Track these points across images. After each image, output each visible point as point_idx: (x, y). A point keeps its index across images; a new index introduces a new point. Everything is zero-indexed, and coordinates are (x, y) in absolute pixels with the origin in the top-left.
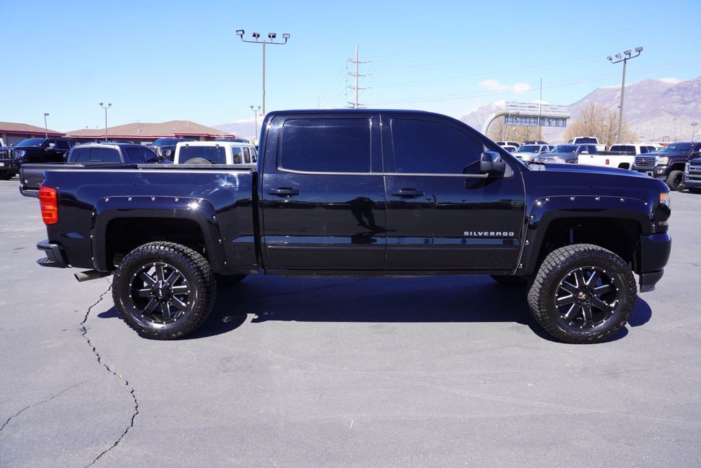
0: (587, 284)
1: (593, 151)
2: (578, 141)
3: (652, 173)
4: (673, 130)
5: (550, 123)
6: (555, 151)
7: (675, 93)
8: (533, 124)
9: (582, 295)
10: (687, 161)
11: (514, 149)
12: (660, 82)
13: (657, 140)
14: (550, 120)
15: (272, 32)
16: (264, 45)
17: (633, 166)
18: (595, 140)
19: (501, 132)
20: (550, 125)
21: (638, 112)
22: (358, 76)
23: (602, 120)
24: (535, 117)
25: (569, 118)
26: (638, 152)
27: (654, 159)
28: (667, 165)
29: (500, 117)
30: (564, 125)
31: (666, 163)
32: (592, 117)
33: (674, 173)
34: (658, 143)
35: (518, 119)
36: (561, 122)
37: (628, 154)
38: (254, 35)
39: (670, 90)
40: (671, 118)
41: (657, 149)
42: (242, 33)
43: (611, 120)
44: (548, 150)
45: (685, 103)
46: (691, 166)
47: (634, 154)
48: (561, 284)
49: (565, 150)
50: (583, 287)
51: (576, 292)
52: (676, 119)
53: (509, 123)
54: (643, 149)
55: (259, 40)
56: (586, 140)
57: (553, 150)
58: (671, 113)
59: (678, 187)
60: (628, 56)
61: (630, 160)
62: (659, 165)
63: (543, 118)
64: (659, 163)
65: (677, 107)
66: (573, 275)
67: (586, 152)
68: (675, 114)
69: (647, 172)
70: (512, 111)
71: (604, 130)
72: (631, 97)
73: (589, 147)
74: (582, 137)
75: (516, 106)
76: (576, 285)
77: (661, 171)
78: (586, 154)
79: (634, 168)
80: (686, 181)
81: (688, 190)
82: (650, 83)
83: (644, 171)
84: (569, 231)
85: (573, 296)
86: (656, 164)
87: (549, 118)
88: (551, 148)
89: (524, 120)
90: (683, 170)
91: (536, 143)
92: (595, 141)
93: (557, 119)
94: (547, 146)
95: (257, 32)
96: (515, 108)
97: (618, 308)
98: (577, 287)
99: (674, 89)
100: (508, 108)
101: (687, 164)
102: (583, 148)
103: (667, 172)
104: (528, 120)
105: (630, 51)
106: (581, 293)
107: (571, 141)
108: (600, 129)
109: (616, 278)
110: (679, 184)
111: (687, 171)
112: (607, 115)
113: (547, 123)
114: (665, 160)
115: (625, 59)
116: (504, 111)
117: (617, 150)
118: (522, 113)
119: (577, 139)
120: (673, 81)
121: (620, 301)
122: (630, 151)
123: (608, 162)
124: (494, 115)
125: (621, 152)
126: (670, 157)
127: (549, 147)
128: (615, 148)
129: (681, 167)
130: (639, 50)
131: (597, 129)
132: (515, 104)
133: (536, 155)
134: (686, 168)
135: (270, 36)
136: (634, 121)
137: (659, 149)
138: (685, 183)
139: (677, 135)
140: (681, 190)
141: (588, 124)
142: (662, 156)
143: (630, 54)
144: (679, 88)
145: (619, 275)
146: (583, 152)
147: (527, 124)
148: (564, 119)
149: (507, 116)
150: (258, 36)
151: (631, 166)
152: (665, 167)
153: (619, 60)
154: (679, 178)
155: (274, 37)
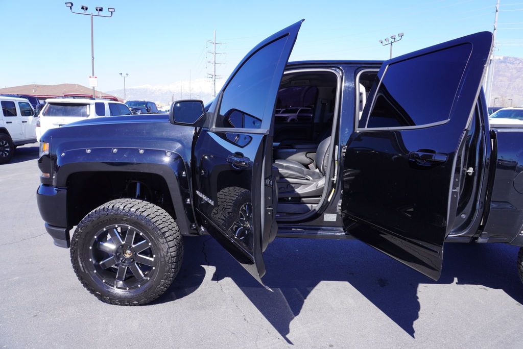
15: (100, 6)
16: (92, 17)
38: (83, 8)
42: (70, 5)
55: (87, 12)
60: (393, 40)
95: (85, 5)
105: (395, 36)
115: (392, 42)
130: (401, 36)
135: (97, 10)
143: (395, 39)
150: (87, 9)
153: (387, 43)
155: (101, 10)
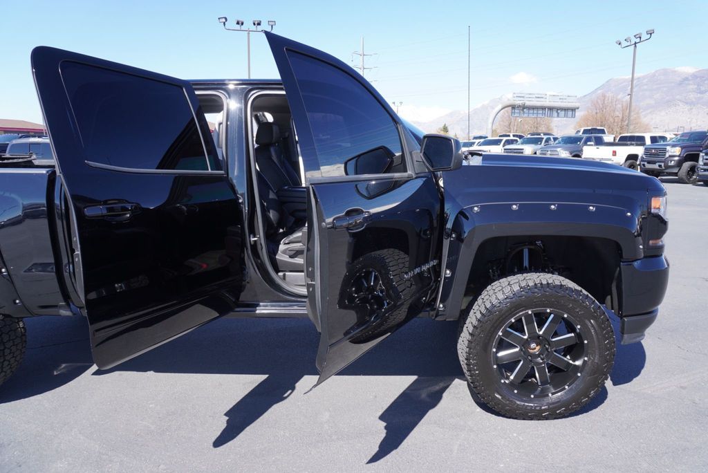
0: (541, 333)
1: (599, 142)
2: (585, 132)
3: (663, 164)
4: (689, 120)
5: (558, 114)
6: (560, 143)
7: (691, 82)
8: (541, 116)
9: (535, 348)
10: (701, 151)
11: (517, 141)
12: (675, 71)
13: (672, 131)
14: (559, 111)
15: (257, 19)
16: (249, 34)
17: (642, 157)
18: (603, 130)
19: (510, 125)
20: (558, 116)
21: (652, 102)
22: (364, 68)
23: (614, 111)
24: (543, 108)
25: (578, 108)
26: (648, 142)
27: (665, 150)
28: (679, 156)
29: (506, 109)
30: (573, 116)
31: (678, 154)
32: (603, 107)
33: (687, 165)
34: (672, 133)
35: (525, 110)
36: (570, 113)
37: (637, 145)
38: (238, 23)
39: (686, 79)
40: (687, 107)
41: (668, 139)
42: (224, 20)
43: (623, 110)
44: (552, 142)
45: (702, 92)
46: (706, 157)
47: (643, 144)
48: (500, 334)
49: (571, 141)
50: (535, 338)
51: (525, 344)
52: (691, 109)
53: (516, 115)
54: (654, 139)
55: (243, 27)
56: (594, 131)
57: (557, 142)
58: (687, 103)
59: (691, 179)
60: (638, 40)
61: (639, 151)
62: (670, 156)
63: (551, 109)
64: (670, 154)
65: (692, 96)
66: (519, 321)
67: (592, 143)
68: (691, 104)
69: (657, 164)
70: (519, 102)
71: (616, 121)
72: (645, 87)
73: (596, 138)
74: (590, 128)
75: (523, 97)
76: (525, 335)
77: (673, 162)
78: (592, 145)
79: (642, 160)
80: (700, 173)
81: (702, 183)
82: (665, 72)
83: (654, 163)
84: (522, 251)
85: (521, 350)
86: (667, 155)
87: (558, 109)
88: (555, 139)
89: (531, 111)
90: (697, 161)
91: (542, 134)
92: (602, 132)
93: (566, 109)
94: (551, 137)
95: (241, 19)
96: (522, 99)
97: (587, 368)
98: (526, 337)
99: (690, 78)
100: (516, 99)
101: (701, 154)
102: (589, 139)
103: (679, 164)
104: (535, 112)
105: (641, 34)
106: (533, 345)
107: (578, 132)
108: (611, 120)
109: (584, 326)
110: (691, 177)
111: (701, 162)
112: (620, 106)
113: (555, 114)
114: (677, 151)
115: (636, 43)
116: (511, 102)
117: (624, 141)
118: (528, 103)
119: (584, 130)
120: (689, 70)
121: (589, 359)
122: (640, 140)
123: (614, 153)
124: (500, 107)
125: (629, 143)
126: (683, 148)
127: (554, 138)
128: (623, 139)
129: (694, 158)
130: (651, 33)
131: (608, 120)
132: (522, 95)
133: (539, 146)
134: (701, 159)
135: (254, 24)
136: (649, 111)
137: (671, 139)
138: (698, 175)
139: (693, 125)
140: (694, 183)
141: (598, 115)
142: (674, 146)
143: (640, 38)
144: (695, 76)
145: (587, 322)
146: (588, 143)
147: (535, 116)
148: (573, 110)
149: (513, 107)
150: (242, 24)
151: (639, 158)
152: (677, 158)
153: (629, 44)
154: (692, 170)
155: (259, 24)
